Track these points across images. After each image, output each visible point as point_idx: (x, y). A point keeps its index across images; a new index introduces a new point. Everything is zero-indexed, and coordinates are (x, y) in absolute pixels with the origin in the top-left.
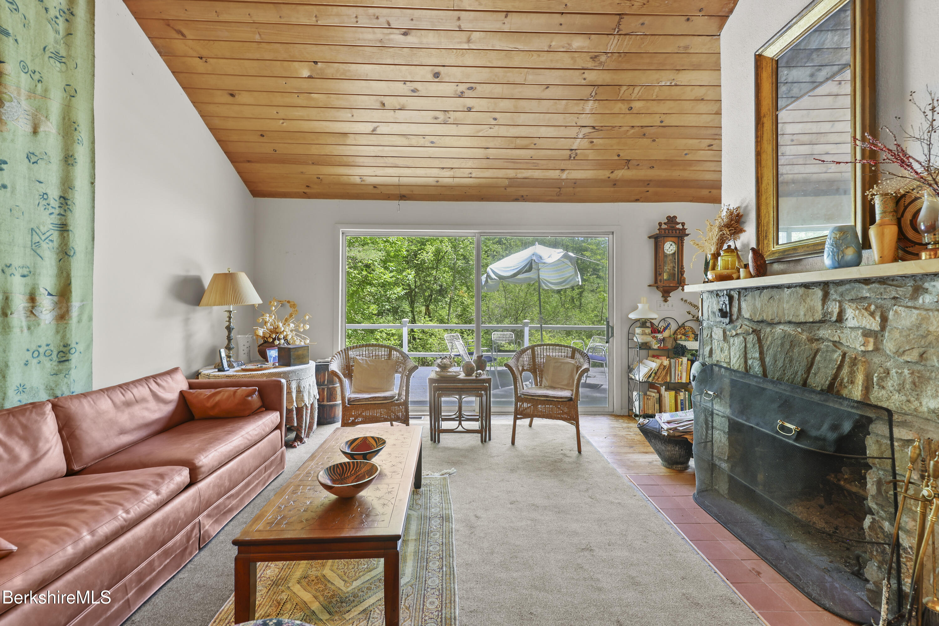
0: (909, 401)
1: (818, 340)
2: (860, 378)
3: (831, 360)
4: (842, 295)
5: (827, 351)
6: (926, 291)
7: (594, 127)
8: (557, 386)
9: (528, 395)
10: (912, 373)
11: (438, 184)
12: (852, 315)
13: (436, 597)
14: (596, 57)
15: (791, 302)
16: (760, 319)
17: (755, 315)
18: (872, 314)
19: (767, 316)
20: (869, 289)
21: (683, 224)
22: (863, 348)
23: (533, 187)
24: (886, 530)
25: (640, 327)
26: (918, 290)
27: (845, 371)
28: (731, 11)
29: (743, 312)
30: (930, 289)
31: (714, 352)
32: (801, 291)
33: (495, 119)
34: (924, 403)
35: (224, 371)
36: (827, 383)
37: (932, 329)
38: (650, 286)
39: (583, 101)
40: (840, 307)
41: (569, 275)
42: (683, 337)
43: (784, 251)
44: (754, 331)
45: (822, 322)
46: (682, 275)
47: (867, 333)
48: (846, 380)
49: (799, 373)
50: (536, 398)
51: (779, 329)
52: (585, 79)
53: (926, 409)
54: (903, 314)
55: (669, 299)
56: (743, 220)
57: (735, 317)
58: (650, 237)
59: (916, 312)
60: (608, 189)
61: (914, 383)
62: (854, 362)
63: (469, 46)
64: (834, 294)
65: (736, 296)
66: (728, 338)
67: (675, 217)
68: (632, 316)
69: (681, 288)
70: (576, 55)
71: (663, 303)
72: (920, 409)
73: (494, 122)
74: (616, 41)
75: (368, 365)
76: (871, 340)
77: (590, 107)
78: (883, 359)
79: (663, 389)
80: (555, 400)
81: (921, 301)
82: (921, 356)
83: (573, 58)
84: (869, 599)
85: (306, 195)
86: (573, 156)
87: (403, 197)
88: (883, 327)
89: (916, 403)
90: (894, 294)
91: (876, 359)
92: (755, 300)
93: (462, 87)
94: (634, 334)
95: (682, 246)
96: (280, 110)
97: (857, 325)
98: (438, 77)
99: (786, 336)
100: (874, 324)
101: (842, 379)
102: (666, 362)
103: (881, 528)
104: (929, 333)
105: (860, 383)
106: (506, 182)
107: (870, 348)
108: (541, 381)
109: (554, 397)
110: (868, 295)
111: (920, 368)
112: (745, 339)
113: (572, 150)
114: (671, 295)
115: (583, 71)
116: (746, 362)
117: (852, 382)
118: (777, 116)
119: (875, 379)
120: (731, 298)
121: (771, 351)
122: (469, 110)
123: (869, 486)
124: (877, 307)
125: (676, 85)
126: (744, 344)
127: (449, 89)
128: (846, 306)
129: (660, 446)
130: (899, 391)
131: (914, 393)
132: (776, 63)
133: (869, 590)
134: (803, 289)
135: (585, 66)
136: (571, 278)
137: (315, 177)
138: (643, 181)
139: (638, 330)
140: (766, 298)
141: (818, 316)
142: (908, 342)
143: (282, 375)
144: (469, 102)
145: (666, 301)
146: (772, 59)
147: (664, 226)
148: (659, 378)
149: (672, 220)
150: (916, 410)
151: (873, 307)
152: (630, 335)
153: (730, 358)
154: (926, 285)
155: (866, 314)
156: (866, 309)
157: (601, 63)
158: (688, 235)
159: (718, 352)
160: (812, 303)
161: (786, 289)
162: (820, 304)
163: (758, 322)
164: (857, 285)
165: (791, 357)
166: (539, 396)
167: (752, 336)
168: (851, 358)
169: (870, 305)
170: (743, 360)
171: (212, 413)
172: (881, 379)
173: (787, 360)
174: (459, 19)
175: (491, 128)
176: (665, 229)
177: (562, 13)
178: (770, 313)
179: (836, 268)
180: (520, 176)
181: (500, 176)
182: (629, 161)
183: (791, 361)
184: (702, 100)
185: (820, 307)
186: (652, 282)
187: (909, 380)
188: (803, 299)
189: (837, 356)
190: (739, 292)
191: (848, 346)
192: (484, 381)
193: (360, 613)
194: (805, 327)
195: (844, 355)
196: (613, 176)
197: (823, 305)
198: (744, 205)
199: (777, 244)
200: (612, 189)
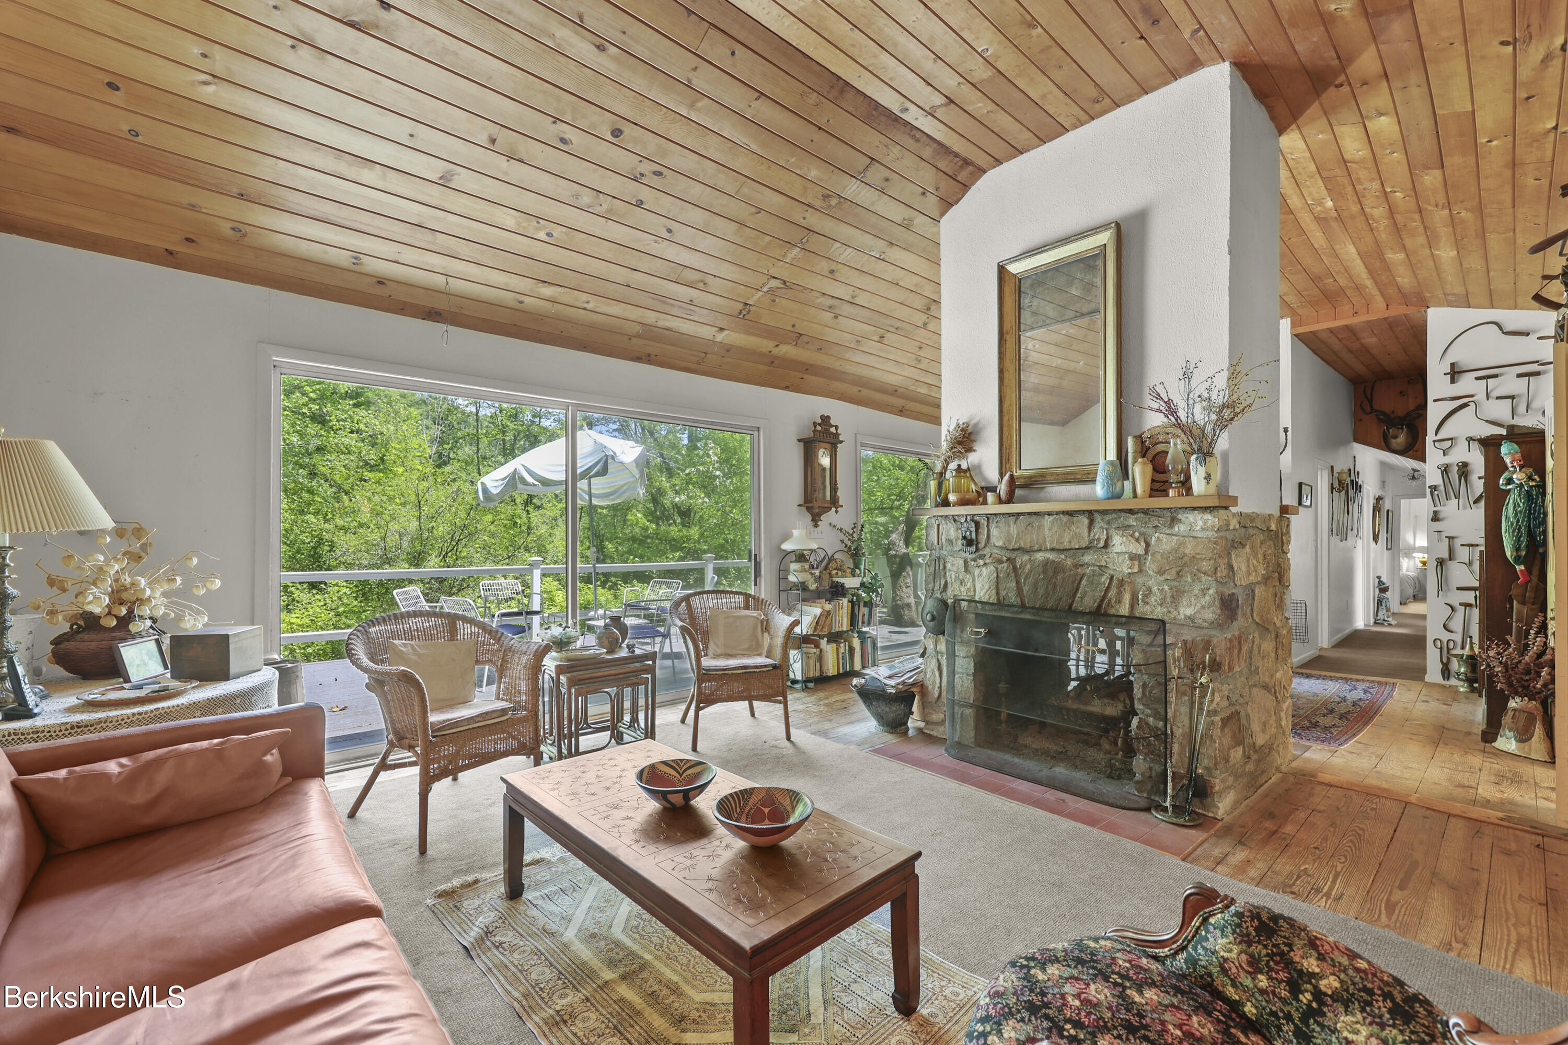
0: (1169, 612)
1: (1082, 566)
2: (1127, 598)
3: (1099, 584)
4: (1108, 523)
5: (1093, 575)
6: (1180, 521)
7: (784, 282)
8: (735, 652)
9: (716, 670)
10: (1171, 589)
11: (518, 306)
12: (1120, 541)
13: (875, 946)
14: (829, 196)
15: (1055, 529)
16: (1016, 546)
17: (1010, 542)
18: (1137, 540)
19: (1025, 543)
20: (1136, 519)
21: (837, 427)
22: (1130, 571)
23: (670, 345)
24: (1151, 724)
25: (796, 561)
26: (1174, 520)
27: (1113, 593)
28: (957, 202)
29: (993, 540)
30: (1183, 519)
31: (949, 585)
32: (1065, 518)
33: (670, 231)
34: (1181, 612)
35: (30, 715)
36: (1096, 604)
37: (1187, 551)
38: (800, 505)
39: (789, 245)
40: (1107, 534)
41: (623, 482)
42: (840, 573)
43: (1030, 477)
44: (1008, 560)
45: (1087, 548)
46: (836, 492)
47: (1133, 557)
48: (1113, 601)
49: (1064, 599)
50: (730, 672)
51: (1040, 556)
52: (804, 218)
53: (1183, 617)
54: (1165, 540)
55: (819, 523)
56: (972, 437)
57: (981, 545)
58: (799, 440)
59: (1175, 538)
60: (761, 367)
61: (1173, 597)
62: (1121, 583)
63: (688, 113)
64: (1099, 522)
65: (984, 522)
66: (971, 569)
67: (828, 417)
68: (787, 546)
69: (834, 509)
70: (810, 185)
71: (812, 529)
72: (1178, 617)
73: (666, 235)
74: (856, 186)
75: (419, 655)
76: (1136, 563)
77: (792, 256)
78: (1145, 579)
79: (823, 642)
80: (758, 670)
81: (1176, 529)
82: (1178, 573)
83: (805, 188)
84: (1137, 790)
85: (169, 258)
86: (744, 312)
87: (432, 315)
88: (1147, 552)
89: (1175, 613)
90: (1156, 523)
91: (1140, 580)
92: (1009, 526)
93: (646, 167)
94: (787, 571)
95: (836, 455)
96: (218, 53)
97: (1124, 550)
98: (617, 137)
99: (1047, 563)
100: (1139, 549)
101: (1110, 601)
102: (828, 607)
103: (1147, 724)
104: (1185, 555)
105: (1127, 602)
106: (637, 328)
107: (1136, 570)
108: (706, 648)
109: (756, 667)
110: (1135, 524)
111: (1175, 583)
112: (997, 569)
113: (746, 304)
114: (822, 518)
115: (807, 208)
116: (998, 593)
117: (1120, 602)
118: (1020, 336)
119: (1140, 597)
120: (977, 525)
121: (1031, 580)
122: (639, 204)
123: (1135, 691)
124: (1140, 534)
125: (883, 260)
126: (995, 575)
127: (626, 161)
128: (1113, 532)
129: (883, 708)
130: (1161, 605)
131: (1173, 605)
132: (1019, 281)
133: (1138, 782)
134: (1067, 516)
135: (814, 203)
136: (625, 488)
137: (229, 225)
138: (804, 364)
139: (794, 566)
140: (1023, 525)
141: (1084, 544)
142: (1168, 563)
143: (238, 701)
144: (645, 194)
145: (816, 526)
146: (1015, 276)
147: (819, 428)
148: (823, 627)
149: (825, 420)
150: (1175, 618)
151: (1137, 534)
152: (782, 574)
153: (975, 591)
154: (1180, 516)
155: (1133, 540)
156: (1132, 536)
157: (829, 206)
158: (841, 442)
159: (956, 585)
160: (1077, 531)
161: (1047, 517)
162: (1086, 531)
163: (1013, 550)
164: (1123, 514)
165: (1055, 583)
166: (735, 669)
167: (1005, 565)
168: (1118, 580)
169: (1134, 532)
170: (994, 592)
171: (148, 820)
172: (1145, 596)
173: (1050, 587)
174: (695, 69)
175: (656, 242)
176: (820, 432)
177: (820, 128)
178: (1028, 540)
179: (1109, 499)
180: (661, 324)
181: (633, 317)
182: (801, 335)
183: (1055, 588)
184: (897, 284)
185: (1086, 534)
186: (801, 500)
187: (1169, 595)
188: (1067, 526)
189: (1105, 579)
190: (988, 518)
191: (1115, 570)
192: (645, 657)
193: (825, 1009)
194: (1069, 554)
195: (1112, 577)
196: (775, 351)
197: (1090, 531)
198: (973, 422)
199: (1020, 469)
200: (767, 368)
